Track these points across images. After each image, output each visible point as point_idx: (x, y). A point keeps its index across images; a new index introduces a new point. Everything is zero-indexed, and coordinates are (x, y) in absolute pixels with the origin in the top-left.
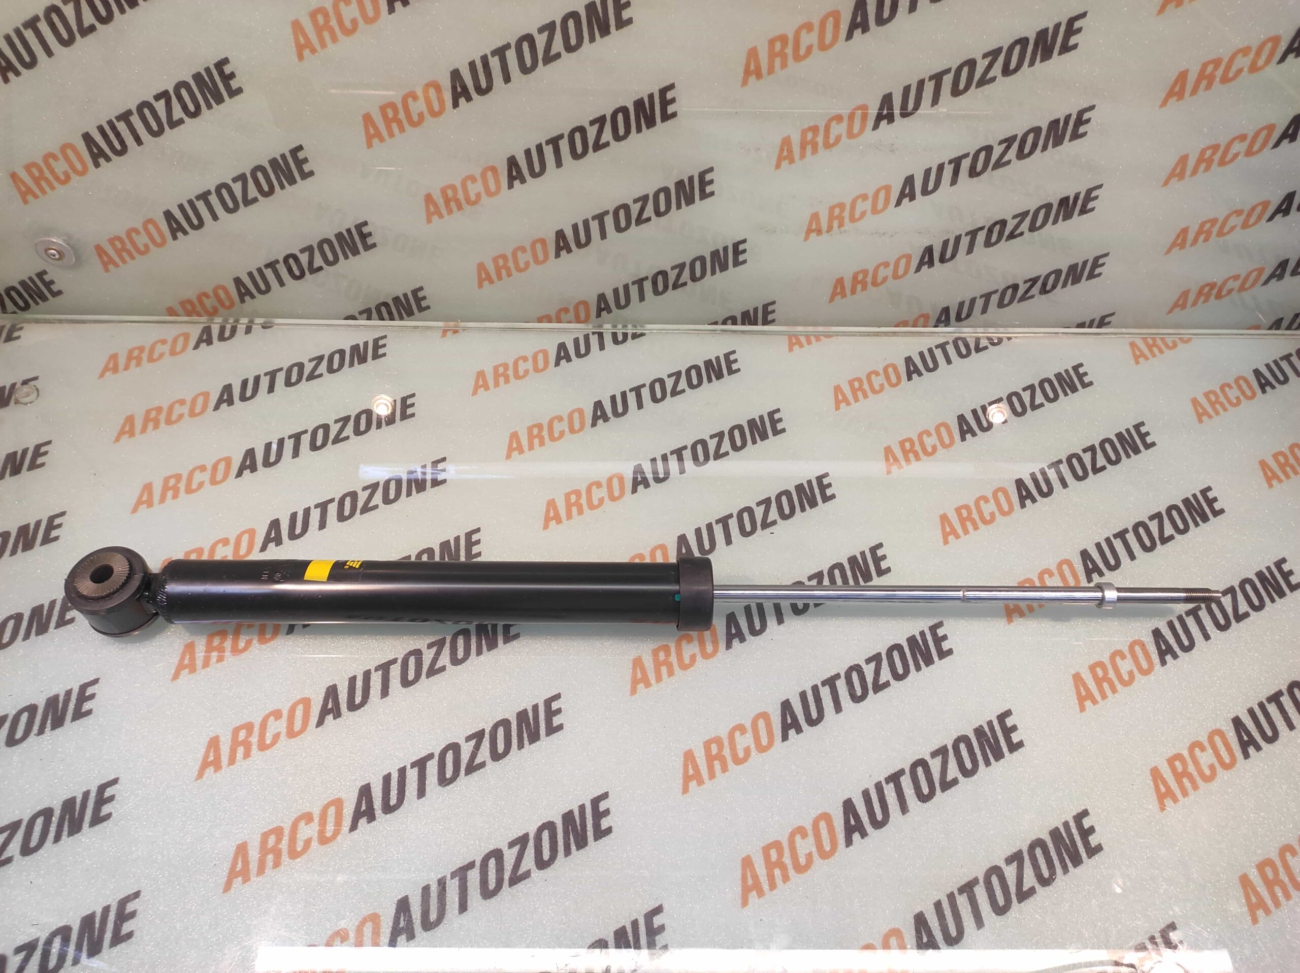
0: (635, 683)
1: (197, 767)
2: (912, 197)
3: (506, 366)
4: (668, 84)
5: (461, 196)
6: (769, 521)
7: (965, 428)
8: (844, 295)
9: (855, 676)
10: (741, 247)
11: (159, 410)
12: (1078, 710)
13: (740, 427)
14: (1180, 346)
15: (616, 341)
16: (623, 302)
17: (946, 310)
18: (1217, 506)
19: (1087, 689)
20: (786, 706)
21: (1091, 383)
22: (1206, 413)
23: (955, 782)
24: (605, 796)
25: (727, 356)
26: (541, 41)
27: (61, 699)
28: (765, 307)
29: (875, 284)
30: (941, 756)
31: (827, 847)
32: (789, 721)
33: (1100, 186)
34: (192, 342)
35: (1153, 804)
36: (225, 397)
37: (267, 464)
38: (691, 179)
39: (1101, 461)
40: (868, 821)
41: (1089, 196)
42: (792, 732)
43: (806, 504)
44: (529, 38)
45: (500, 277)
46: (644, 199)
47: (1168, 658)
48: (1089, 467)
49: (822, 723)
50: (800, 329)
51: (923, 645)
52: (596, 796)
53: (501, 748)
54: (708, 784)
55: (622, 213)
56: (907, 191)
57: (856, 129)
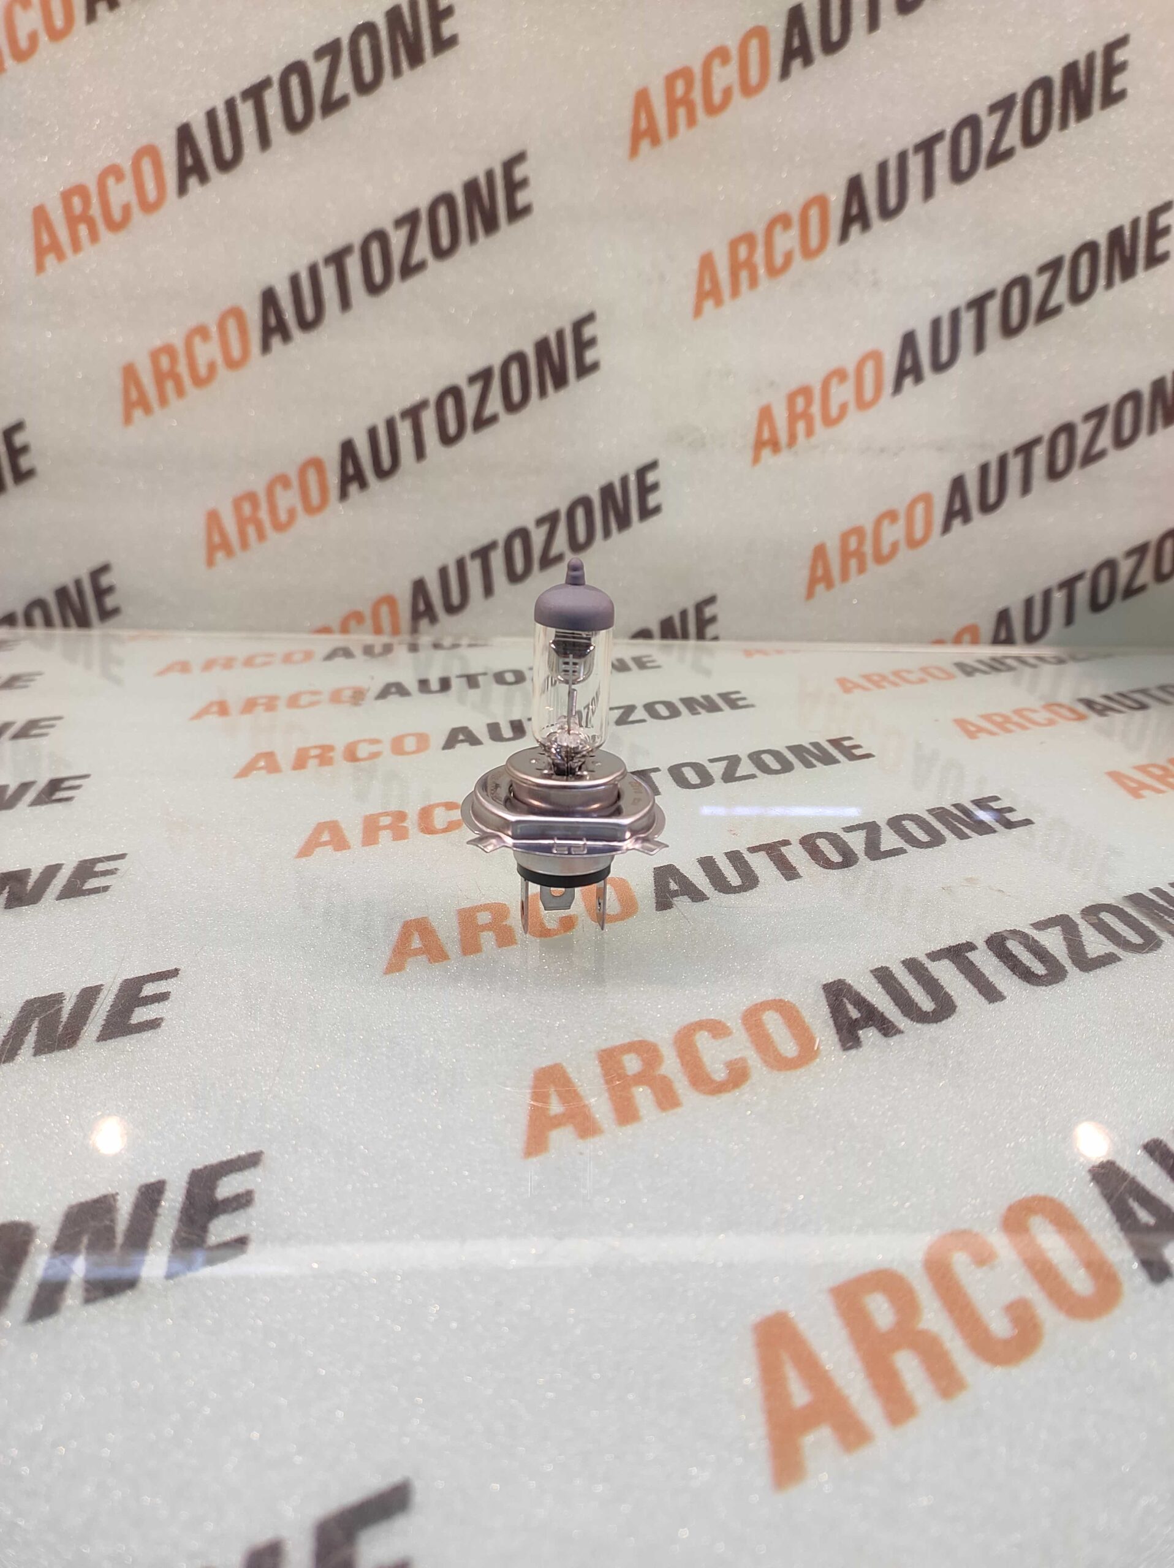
2: (919, 378)
4: (516, 153)
5: (183, 368)
6: (738, 775)
7: (1098, 707)
8: (830, 585)
9: (1015, 947)
10: (651, 478)
15: (438, 648)
16: (455, 599)
17: (1004, 616)
20: (839, 992)
24: (245, 1164)
26: (318, 72)
28: (699, 608)
29: (878, 557)
32: (854, 1014)
38: (560, 335)
42: (869, 1035)
43: (815, 762)
44: (298, 68)
45: (245, 544)
46: (485, 376)
49: (954, 1018)
54: (615, 1134)
55: (450, 403)
56: (908, 364)
57: (814, 241)
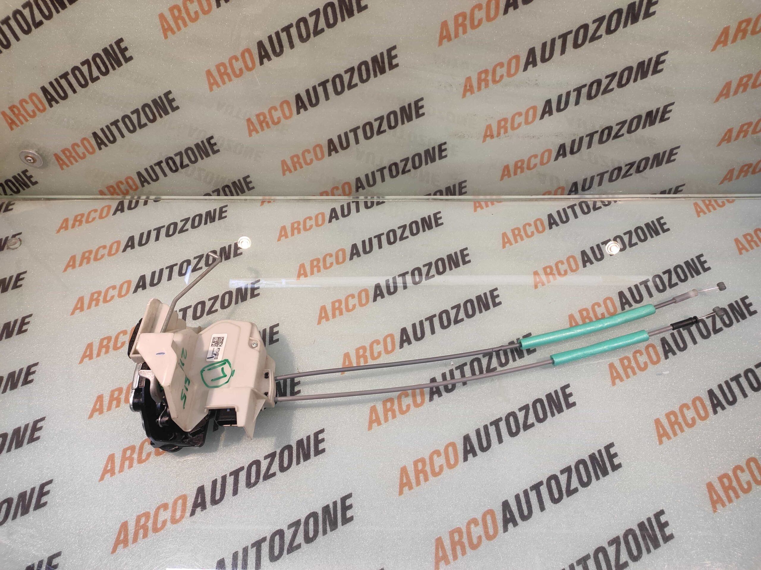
0: (371, 422)
1: (100, 474)
2: (550, 113)
3: (299, 223)
4: (392, 46)
5: (268, 119)
6: (459, 319)
7: (586, 259)
8: (509, 176)
9: (512, 419)
10: (443, 147)
11: (90, 252)
12: (658, 443)
13: (442, 260)
14: (727, 205)
15: (367, 207)
16: (371, 183)
17: (575, 184)
18: (752, 309)
19: (664, 429)
20: (467, 439)
21: (668, 230)
22: (744, 248)
23: (576, 490)
24: (349, 496)
25: (435, 215)
26: (311, 21)
27: (22, 430)
28: (460, 184)
29: (529, 168)
30: (567, 473)
31: (491, 532)
32: (469, 448)
33: (672, 104)
34: (112, 211)
35: (709, 507)
36: (130, 244)
37: (152, 284)
38: (410, 105)
39: (675, 279)
40: (518, 515)
41: (666, 110)
42: (470, 456)
43: (483, 308)
44: (304, 20)
45: (295, 169)
46: (381, 119)
47: (719, 409)
48: (667, 284)
49: (490, 450)
50: (481, 197)
51: (556, 399)
52: (344, 495)
53: (286, 464)
54: (416, 489)
55: (368, 128)
56: (547, 110)
57: (513, 71)
